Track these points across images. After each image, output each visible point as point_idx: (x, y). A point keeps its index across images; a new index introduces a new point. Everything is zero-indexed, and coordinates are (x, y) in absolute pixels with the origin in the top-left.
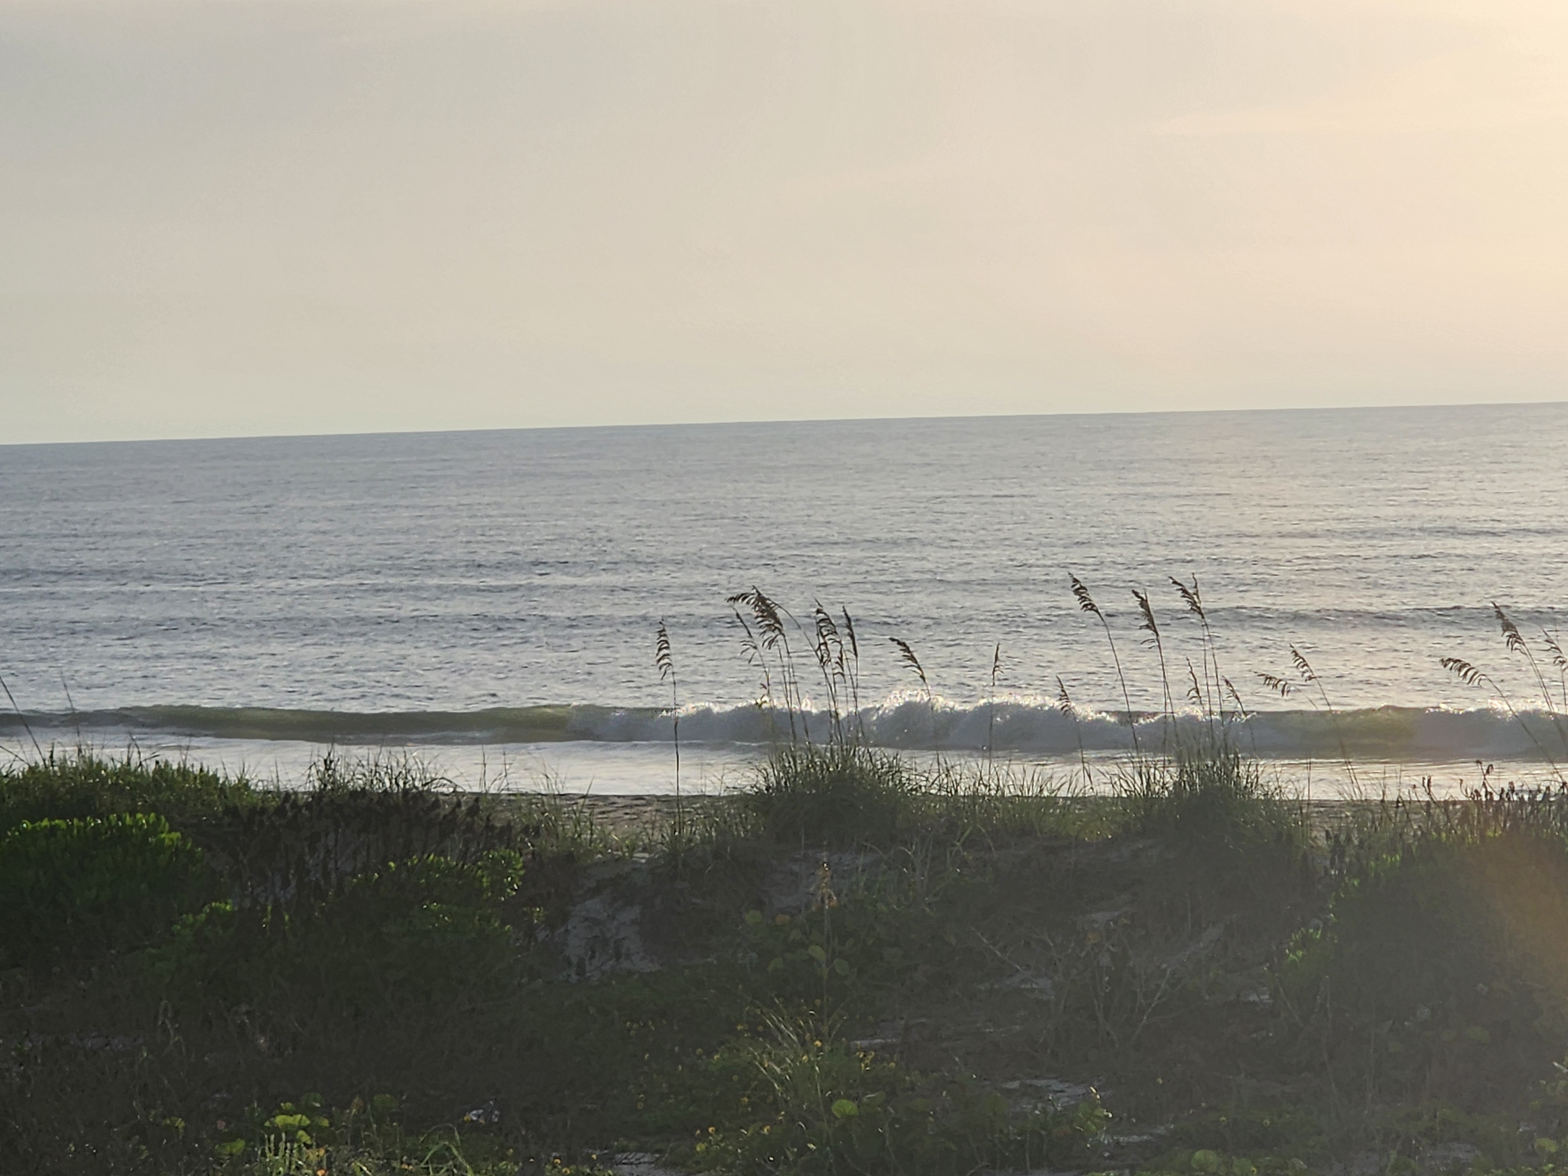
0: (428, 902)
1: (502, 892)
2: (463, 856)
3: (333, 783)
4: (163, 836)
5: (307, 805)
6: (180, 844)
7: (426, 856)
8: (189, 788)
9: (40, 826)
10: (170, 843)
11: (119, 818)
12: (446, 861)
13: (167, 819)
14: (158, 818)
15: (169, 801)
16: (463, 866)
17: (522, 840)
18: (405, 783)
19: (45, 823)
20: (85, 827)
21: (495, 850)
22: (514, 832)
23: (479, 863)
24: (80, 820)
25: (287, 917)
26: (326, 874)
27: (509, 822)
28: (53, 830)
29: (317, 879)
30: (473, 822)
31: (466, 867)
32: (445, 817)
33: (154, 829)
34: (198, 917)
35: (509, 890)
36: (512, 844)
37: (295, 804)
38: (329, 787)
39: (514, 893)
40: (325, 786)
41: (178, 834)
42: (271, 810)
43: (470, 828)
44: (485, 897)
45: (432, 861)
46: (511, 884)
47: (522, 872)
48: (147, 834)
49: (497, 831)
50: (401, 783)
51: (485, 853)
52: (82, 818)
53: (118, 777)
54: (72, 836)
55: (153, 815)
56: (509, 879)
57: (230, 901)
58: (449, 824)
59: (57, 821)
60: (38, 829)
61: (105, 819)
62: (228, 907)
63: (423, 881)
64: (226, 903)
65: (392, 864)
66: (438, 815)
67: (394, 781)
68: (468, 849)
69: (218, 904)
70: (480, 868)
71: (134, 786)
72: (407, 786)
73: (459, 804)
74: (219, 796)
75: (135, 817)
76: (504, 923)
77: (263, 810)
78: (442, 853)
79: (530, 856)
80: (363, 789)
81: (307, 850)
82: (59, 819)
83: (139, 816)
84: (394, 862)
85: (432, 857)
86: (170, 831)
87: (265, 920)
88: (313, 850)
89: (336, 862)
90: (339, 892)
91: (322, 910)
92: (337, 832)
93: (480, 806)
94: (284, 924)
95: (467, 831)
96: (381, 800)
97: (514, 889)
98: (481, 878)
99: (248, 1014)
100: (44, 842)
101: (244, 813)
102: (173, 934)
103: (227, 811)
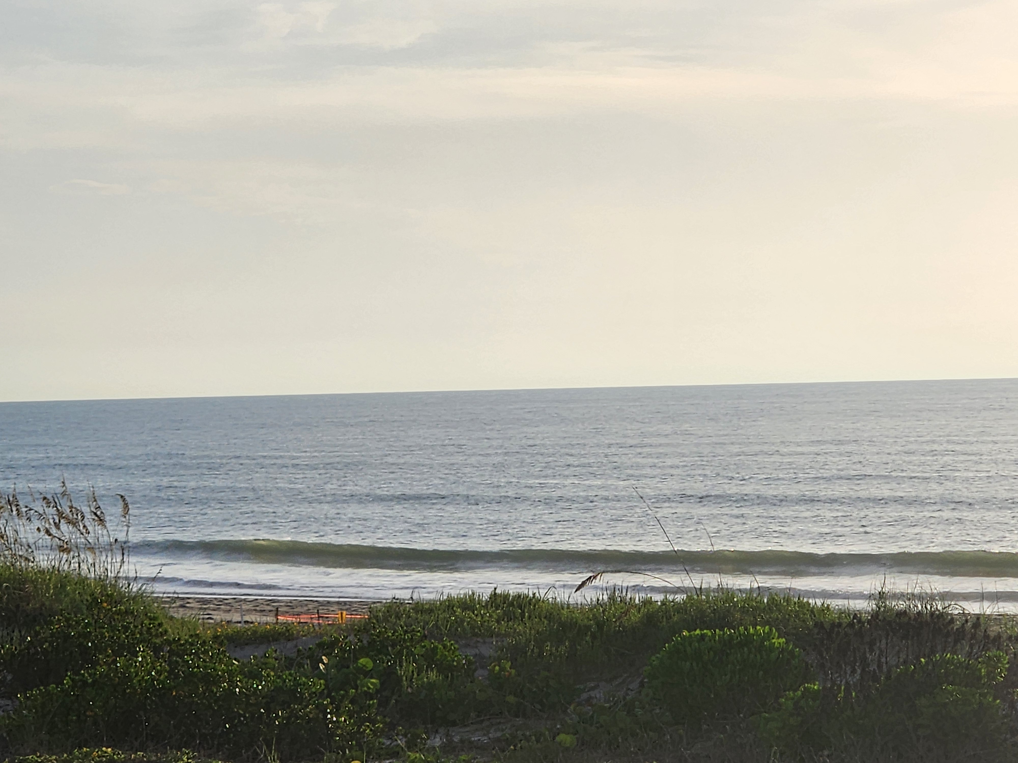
0: (945, 685)
1: (994, 679)
2: (969, 655)
3: (885, 607)
4: (774, 641)
5: (869, 622)
6: (785, 646)
7: (945, 655)
8: (791, 610)
9: (694, 634)
10: (778, 646)
11: (746, 629)
12: (958, 659)
13: (776, 630)
14: (771, 630)
15: (777, 619)
16: (969, 661)
17: (1007, 645)
18: (931, 608)
19: (698, 632)
20: (724, 634)
21: (990, 651)
22: (1002, 639)
23: (980, 660)
24: (720, 630)
25: (854, 694)
26: (880, 666)
27: (999, 632)
28: (703, 636)
29: (874, 669)
30: (975, 633)
31: (970, 662)
32: (957, 629)
33: (768, 636)
34: (796, 694)
35: (999, 678)
36: (1001, 648)
37: (860, 621)
38: (882, 609)
39: (1002, 679)
40: (879, 608)
41: (784, 640)
42: (844, 625)
43: (973, 636)
44: (983, 682)
45: (949, 658)
46: (1000, 673)
47: (1007, 666)
48: (763, 640)
49: (991, 638)
50: (929, 607)
51: (984, 653)
52: (722, 629)
53: (745, 603)
54: (715, 640)
55: (767, 627)
56: (999, 670)
57: (817, 683)
58: (960, 634)
59: (705, 631)
60: (693, 636)
61: (736, 630)
62: (816, 687)
63: (943, 671)
64: (815, 685)
65: (923, 660)
66: (953, 628)
67: (924, 605)
68: (972, 649)
69: (809, 685)
70: (980, 663)
71: (755, 609)
72: (933, 609)
73: (967, 621)
74: (810, 616)
75: (756, 629)
76: (995, 699)
77: (840, 625)
78: (954, 653)
79: (1012, 655)
80: (905, 611)
81: (867, 650)
82: (707, 629)
83: (758, 627)
84: (924, 659)
85: (948, 655)
86: (778, 638)
87: (839, 695)
88: (871, 651)
89: (886, 658)
90: (888, 678)
91: (877, 689)
92: (887, 639)
93: (980, 623)
94: (852, 698)
95: (972, 639)
96: (916, 619)
97: (1002, 677)
98: (980, 669)
99: (828, 756)
100: (697, 644)
101: (827, 626)
102: (780, 705)
103: (816, 625)
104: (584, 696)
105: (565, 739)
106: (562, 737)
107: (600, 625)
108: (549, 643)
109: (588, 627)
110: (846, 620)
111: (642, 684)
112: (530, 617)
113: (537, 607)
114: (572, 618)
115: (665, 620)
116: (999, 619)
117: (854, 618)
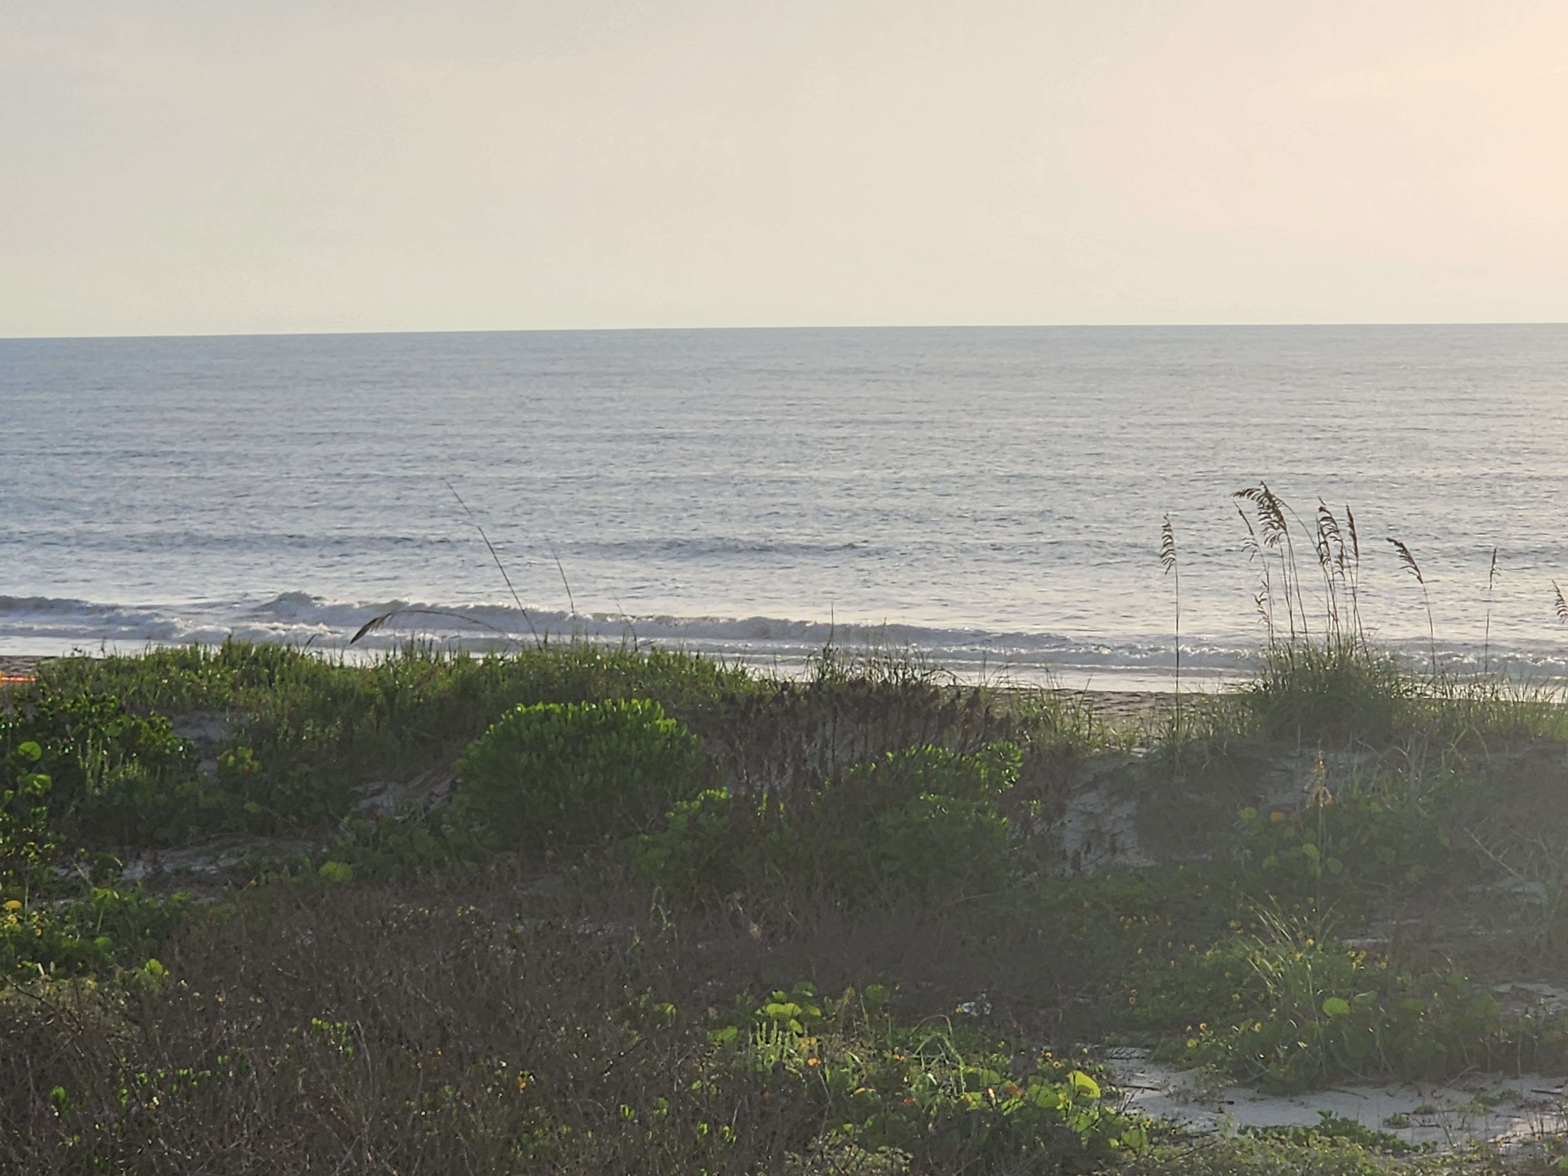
0: (925, 793)
1: (999, 784)
2: (963, 746)
3: (832, 672)
4: (658, 722)
5: (806, 694)
6: (675, 730)
7: (924, 747)
8: (685, 675)
9: (534, 709)
10: (665, 729)
11: (615, 704)
12: (944, 753)
13: (662, 705)
14: (653, 705)
15: (664, 688)
16: (961, 757)
17: (1021, 733)
18: (904, 674)
19: (540, 706)
20: (580, 710)
21: (994, 742)
22: (1013, 724)
23: (978, 755)
24: (574, 705)
25: (782, 806)
26: (823, 764)
27: (1008, 714)
28: (547, 714)
29: (814, 768)
30: (972, 713)
31: (964, 759)
32: (944, 708)
33: (650, 715)
34: (692, 804)
35: (1006, 783)
36: (1010, 737)
37: (792, 693)
38: (827, 677)
39: (1012, 785)
40: (824, 675)
41: (674, 721)
42: (768, 700)
43: (969, 719)
44: (982, 789)
45: (931, 753)
46: (1009, 776)
47: (1020, 765)
48: (642, 720)
49: (996, 723)
50: (900, 672)
51: (984, 744)
52: (577, 702)
53: (613, 663)
54: (566, 720)
55: (648, 701)
56: (1007, 771)
57: (725, 788)
58: (949, 715)
59: (551, 705)
60: (533, 713)
61: (600, 705)
62: (723, 795)
63: (921, 771)
64: (721, 791)
65: (890, 755)
66: (936, 707)
67: (893, 671)
68: (966, 740)
69: (712, 791)
70: (977, 760)
71: (630, 671)
72: (906, 677)
73: (959, 695)
74: (716, 684)
75: (630, 702)
76: (1001, 817)
77: (761, 698)
78: (939, 744)
79: (1028, 749)
80: (864, 678)
81: (804, 739)
82: (554, 702)
83: (634, 701)
84: (892, 753)
85: (930, 748)
86: (665, 718)
87: (760, 808)
88: (810, 738)
89: (833, 751)
90: (836, 782)
91: (818, 799)
92: (835, 721)
93: (978, 699)
94: (779, 813)
95: (966, 721)
96: (879, 691)
97: (1011, 782)
98: (978, 770)
99: (741, 902)
100: (538, 726)
101: (741, 700)
102: (667, 821)
103: (724, 698)
104: (365, 803)
105: (335, 869)
106: (329, 867)
107: (390, 694)
108: (311, 721)
109: (371, 697)
110: (770, 692)
111: (453, 787)
112: (282, 680)
113: (293, 664)
114: (347, 683)
115: (488, 686)
116: (1010, 695)
117: (783, 689)
